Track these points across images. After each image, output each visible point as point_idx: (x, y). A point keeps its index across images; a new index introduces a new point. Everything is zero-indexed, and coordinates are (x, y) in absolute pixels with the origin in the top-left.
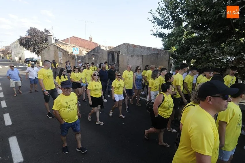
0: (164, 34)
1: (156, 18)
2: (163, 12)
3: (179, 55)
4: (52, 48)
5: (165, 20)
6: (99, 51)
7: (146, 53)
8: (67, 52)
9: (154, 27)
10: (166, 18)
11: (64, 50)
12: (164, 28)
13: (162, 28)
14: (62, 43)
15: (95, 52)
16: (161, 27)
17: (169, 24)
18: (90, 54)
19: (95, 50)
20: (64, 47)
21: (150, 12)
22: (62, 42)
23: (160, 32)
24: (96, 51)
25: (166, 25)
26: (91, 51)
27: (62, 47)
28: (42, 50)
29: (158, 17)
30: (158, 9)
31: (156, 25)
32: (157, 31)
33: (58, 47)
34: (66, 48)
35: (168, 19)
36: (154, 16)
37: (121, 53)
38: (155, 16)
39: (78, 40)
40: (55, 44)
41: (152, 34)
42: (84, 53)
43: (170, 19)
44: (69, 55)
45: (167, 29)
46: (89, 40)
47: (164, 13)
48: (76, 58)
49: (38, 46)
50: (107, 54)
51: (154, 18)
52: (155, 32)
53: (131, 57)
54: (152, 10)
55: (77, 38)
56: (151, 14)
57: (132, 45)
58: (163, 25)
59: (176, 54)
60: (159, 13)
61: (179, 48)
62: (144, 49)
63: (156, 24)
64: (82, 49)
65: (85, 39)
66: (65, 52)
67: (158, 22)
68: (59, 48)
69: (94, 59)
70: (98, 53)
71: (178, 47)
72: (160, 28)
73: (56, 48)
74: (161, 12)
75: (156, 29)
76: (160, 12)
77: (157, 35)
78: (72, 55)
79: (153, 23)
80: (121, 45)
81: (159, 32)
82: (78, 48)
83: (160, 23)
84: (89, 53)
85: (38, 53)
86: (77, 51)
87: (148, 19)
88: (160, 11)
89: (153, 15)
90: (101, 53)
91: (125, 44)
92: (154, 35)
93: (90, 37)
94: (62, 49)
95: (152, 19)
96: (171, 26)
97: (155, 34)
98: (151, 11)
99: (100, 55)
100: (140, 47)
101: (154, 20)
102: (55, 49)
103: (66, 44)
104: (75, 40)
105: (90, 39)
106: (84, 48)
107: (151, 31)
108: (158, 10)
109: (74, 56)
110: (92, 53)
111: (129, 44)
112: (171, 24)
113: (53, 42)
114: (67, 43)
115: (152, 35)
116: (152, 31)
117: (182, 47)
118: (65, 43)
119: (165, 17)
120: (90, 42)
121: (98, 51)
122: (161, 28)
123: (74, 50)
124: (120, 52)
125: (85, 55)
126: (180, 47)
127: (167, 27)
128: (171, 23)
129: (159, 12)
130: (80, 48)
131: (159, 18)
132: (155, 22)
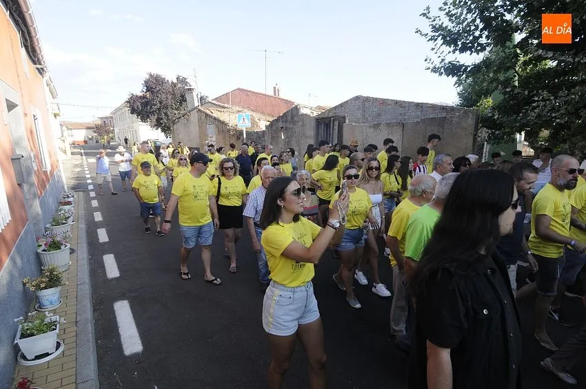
0: (463, 65)
1: (441, 26)
2: (460, 10)
3: (505, 119)
4: (194, 117)
5: (465, 31)
6: (296, 119)
7: (413, 117)
8: (226, 124)
9: (433, 49)
10: (468, 25)
11: (219, 121)
12: (463, 50)
13: (457, 52)
14: (214, 104)
15: (286, 122)
16: (452, 48)
17: (476, 39)
18: (274, 128)
19: (286, 116)
20: (219, 113)
21: (424, 15)
22: (214, 102)
23: (450, 63)
24: (289, 118)
25: (469, 43)
26: (277, 120)
27: (216, 114)
28: (174, 123)
29: (444, 26)
30: (445, 4)
31: (438, 46)
32: (443, 60)
33: (207, 115)
34: (223, 116)
35: (473, 28)
36: (434, 23)
37: (347, 121)
38: (438, 22)
39: (248, 95)
40: (200, 107)
41: (429, 68)
42: (262, 125)
43: (477, 27)
44: (229, 130)
45: (469, 52)
46: (273, 95)
47: (461, 14)
48: (245, 136)
49: (166, 114)
50: (313, 124)
51: (435, 29)
52: (437, 63)
53: (372, 130)
54: (428, 8)
55: (247, 90)
56: (427, 17)
57: (376, 99)
58: (459, 43)
59: (496, 117)
60: (447, 14)
61: (505, 99)
62: (407, 109)
63: (440, 41)
64: (256, 116)
65: (264, 93)
66: (221, 125)
67: (444, 38)
68: (210, 117)
69: (283, 137)
70: (294, 123)
71: (502, 97)
72: (450, 52)
73: (203, 117)
74: (453, 12)
75: (438, 54)
76: (450, 11)
77: (442, 71)
78: (236, 130)
79: (431, 39)
80: (347, 102)
81: (447, 61)
82: (249, 113)
83: (451, 39)
84: (272, 124)
85: (166, 130)
86: (246, 121)
87: (417, 32)
88: (451, 9)
89: (430, 20)
90: (300, 123)
91: (357, 98)
92: (435, 70)
93: (275, 88)
94: (215, 118)
95: (428, 30)
96: (480, 45)
97: (437, 67)
98: (425, 12)
99: (297, 129)
100: (396, 102)
101: (435, 34)
102: (200, 119)
103: (224, 107)
104: (243, 97)
105: (275, 91)
106: (263, 113)
107: (426, 60)
108: (447, 7)
109: (241, 133)
110: (280, 125)
111: (367, 99)
112: (481, 39)
113: (196, 104)
114: (226, 105)
115: (430, 70)
116: (428, 61)
117: (513, 96)
118: (221, 104)
119: (463, 22)
120: (275, 99)
121: (292, 118)
122: (454, 52)
123: (241, 120)
124: (344, 118)
125: (264, 128)
126: (507, 96)
127: (470, 49)
128: (481, 36)
129: (447, 11)
130: (254, 114)
131: (449, 28)
132: (438, 36)
